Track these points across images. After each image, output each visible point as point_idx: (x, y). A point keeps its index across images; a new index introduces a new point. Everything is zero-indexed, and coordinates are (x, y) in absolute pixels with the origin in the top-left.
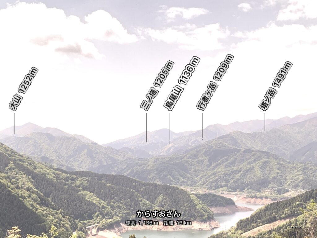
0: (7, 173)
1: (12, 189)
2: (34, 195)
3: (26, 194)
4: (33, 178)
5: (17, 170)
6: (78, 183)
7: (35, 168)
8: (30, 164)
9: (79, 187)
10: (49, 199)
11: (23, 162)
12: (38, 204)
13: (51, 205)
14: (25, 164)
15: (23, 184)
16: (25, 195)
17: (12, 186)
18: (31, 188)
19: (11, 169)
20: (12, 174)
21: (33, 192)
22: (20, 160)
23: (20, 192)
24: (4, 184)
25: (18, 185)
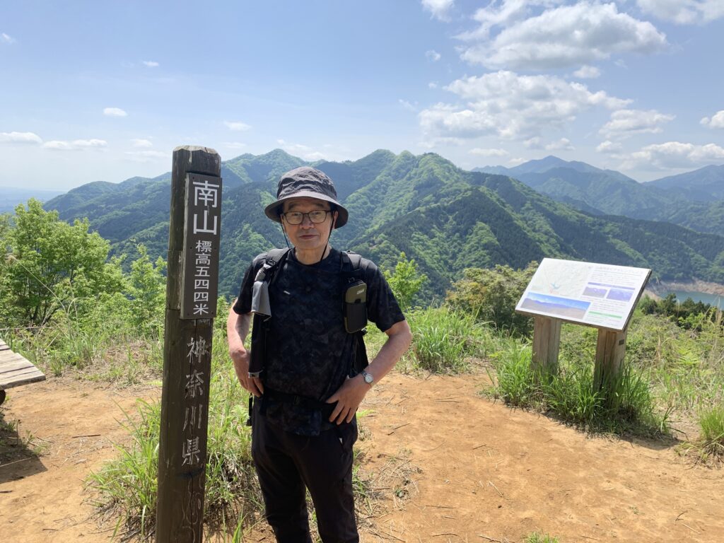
0: (523, 214)
1: (528, 232)
2: (553, 240)
3: (544, 238)
4: (551, 219)
5: (534, 210)
6: (607, 229)
7: (556, 209)
8: (550, 205)
9: (608, 233)
10: (571, 246)
11: (541, 202)
12: (558, 250)
13: (572, 252)
14: (544, 205)
15: (541, 227)
16: (542, 239)
17: (528, 228)
18: (550, 232)
19: (528, 209)
20: (529, 215)
21: (552, 236)
22: (539, 200)
23: (537, 236)
24: (519, 227)
25: (535, 228)
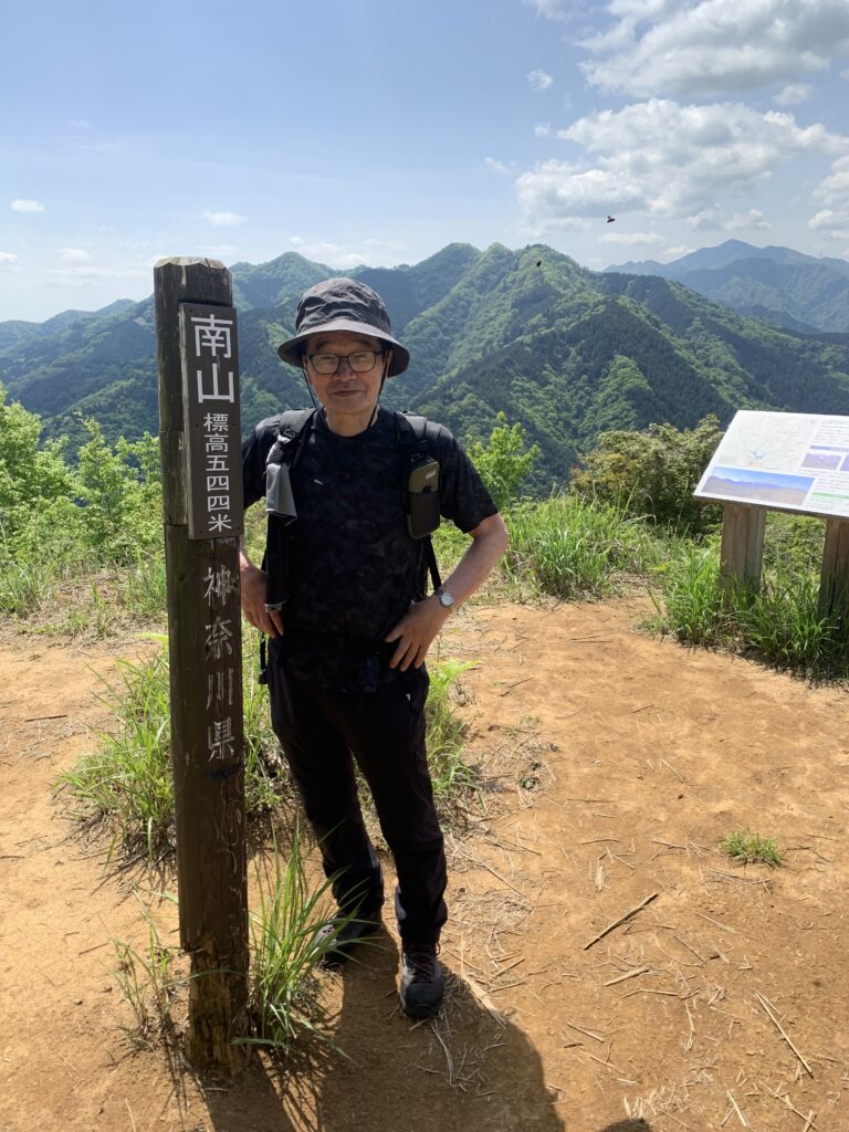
0: (689, 338)
1: (697, 367)
2: (737, 379)
3: (723, 376)
4: (735, 346)
5: (706, 332)
6: (824, 357)
7: (741, 328)
8: (731, 321)
9: (826, 364)
10: (766, 386)
11: (718, 317)
12: (745, 395)
13: (768, 396)
14: (722, 322)
15: (718, 358)
16: (721, 378)
17: (698, 362)
18: (732, 366)
19: (697, 331)
20: (698, 340)
21: (736, 373)
22: (714, 314)
23: (712, 373)
24: (683, 359)
25: (708, 361)
